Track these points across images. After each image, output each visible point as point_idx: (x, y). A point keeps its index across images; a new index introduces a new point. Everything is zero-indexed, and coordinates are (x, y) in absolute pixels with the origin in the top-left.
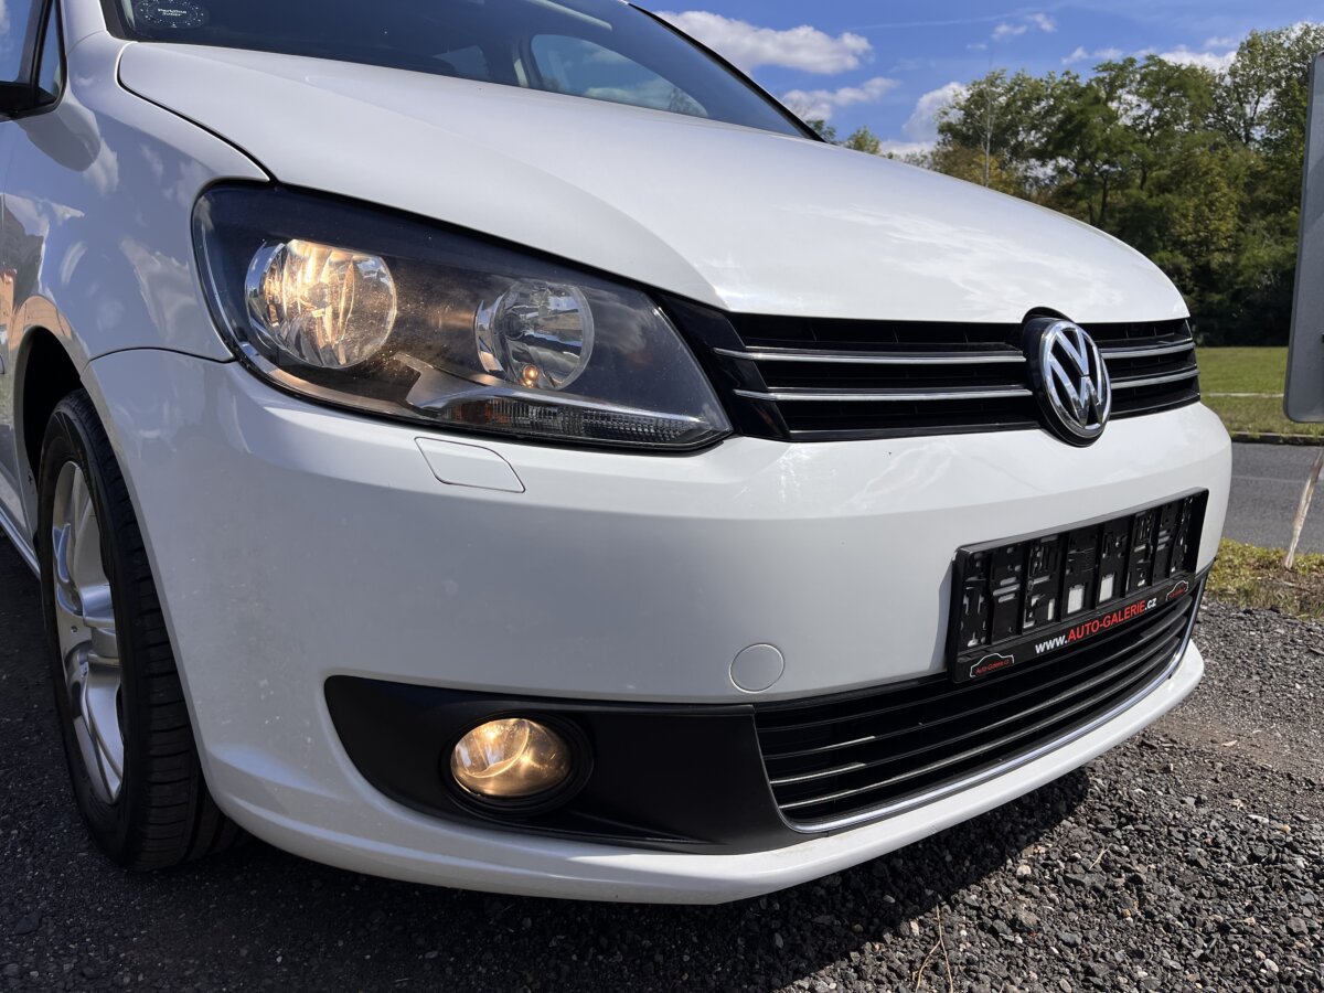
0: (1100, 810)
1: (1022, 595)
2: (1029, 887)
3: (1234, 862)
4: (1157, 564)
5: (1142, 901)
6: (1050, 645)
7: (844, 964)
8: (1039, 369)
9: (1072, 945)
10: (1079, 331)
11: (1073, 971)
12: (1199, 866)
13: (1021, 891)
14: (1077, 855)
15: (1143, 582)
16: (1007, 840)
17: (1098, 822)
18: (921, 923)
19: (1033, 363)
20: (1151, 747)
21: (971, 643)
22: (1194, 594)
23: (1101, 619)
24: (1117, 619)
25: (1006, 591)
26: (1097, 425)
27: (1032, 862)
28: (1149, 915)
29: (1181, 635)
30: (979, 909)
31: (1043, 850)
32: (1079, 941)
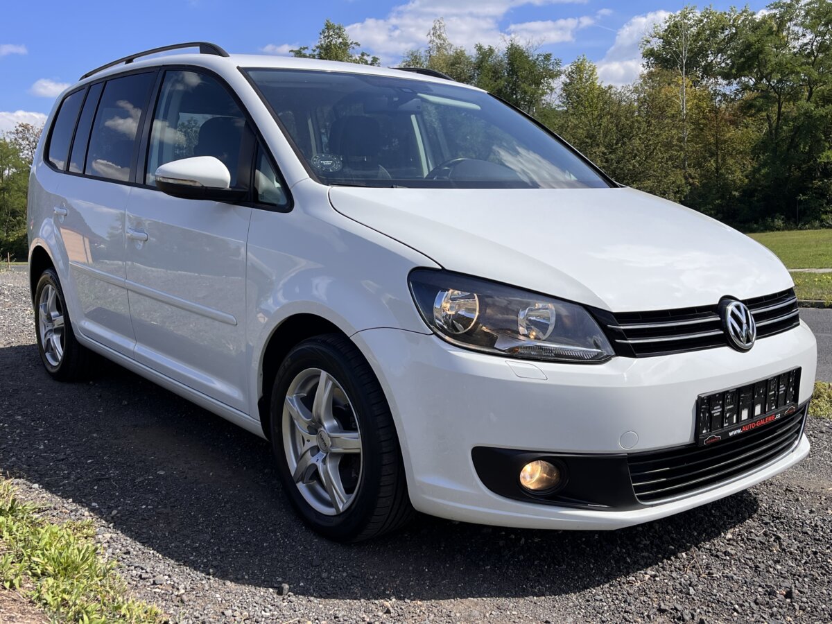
0: (764, 516)
1: (722, 412)
2: (731, 542)
3: (824, 532)
4: (780, 399)
5: (781, 545)
6: (735, 432)
7: (657, 566)
8: (726, 322)
9: (751, 559)
10: (742, 306)
11: (750, 567)
12: (808, 534)
13: (728, 544)
14: (753, 530)
15: (774, 407)
16: (721, 527)
17: (763, 520)
18: (686, 554)
19: (723, 320)
20: (791, 491)
21: (704, 432)
22: (803, 413)
23: (756, 422)
24: (763, 422)
25: (717, 411)
26: (751, 343)
27: (733, 534)
28: (784, 550)
29: (798, 432)
30: (710, 550)
31: (737, 530)
32: (753, 557)
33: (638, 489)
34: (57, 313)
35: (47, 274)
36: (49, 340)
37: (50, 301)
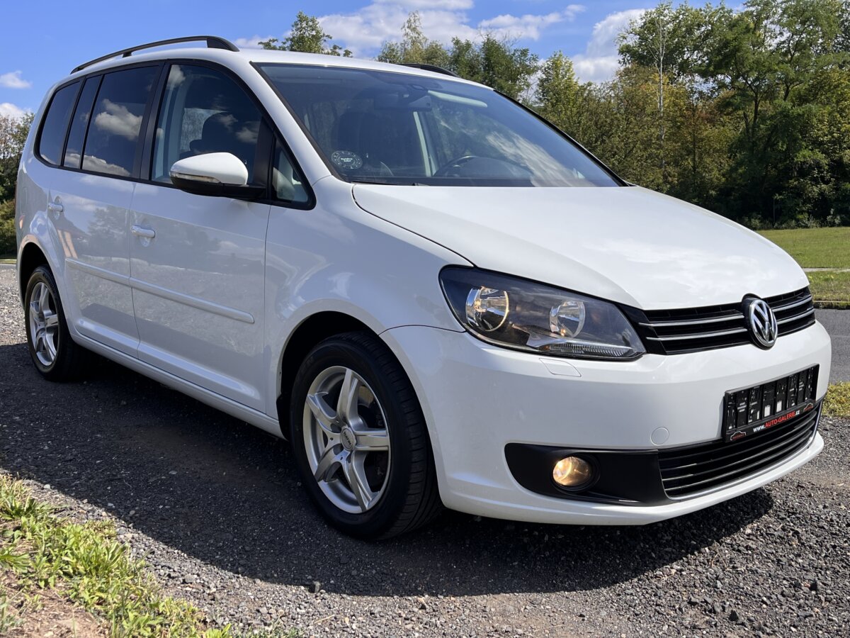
0: (780, 511)
1: (747, 409)
2: (751, 537)
3: (840, 527)
4: (799, 397)
5: (800, 539)
6: (759, 429)
7: (682, 561)
8: (749, 320)
9: (772, 553)
10: (764, 303)
11: (773, 561)
12: (824, 528)
13: (748, 539)
14: (771, 526)
15: (794, 404)
16: (739, 522)
17: (779, 515)
18: (709, 549)
19: (747, 318)
20: (802, 487)
21: (730, 428)
22: (817, 410)
23: (778, 419)
24: (784, 419)
25: (742, 408)
26: (772, 341)
27: (752, 529)
28: (803, 544)
29: (812, 429)
30: (731, 544)
31: (756, 525)
32: (774, 552)
33: (668, 484)
34: (50, 311)
35: (39, 271)
36: (41, 339)
37: (43, 299)
